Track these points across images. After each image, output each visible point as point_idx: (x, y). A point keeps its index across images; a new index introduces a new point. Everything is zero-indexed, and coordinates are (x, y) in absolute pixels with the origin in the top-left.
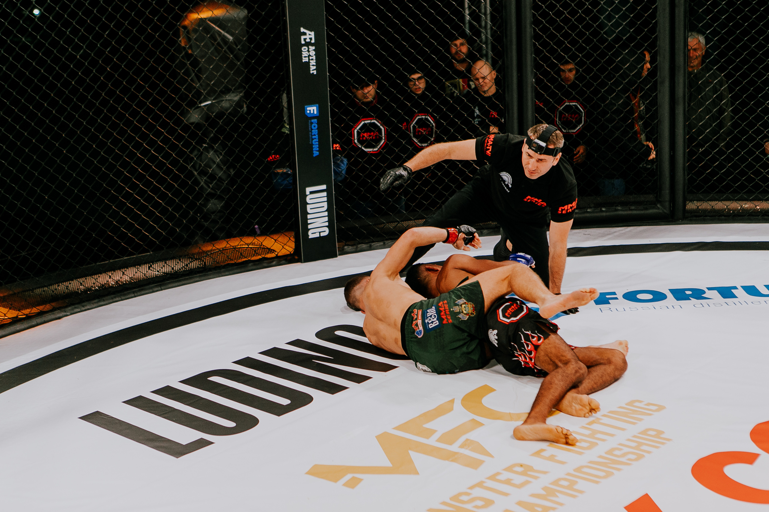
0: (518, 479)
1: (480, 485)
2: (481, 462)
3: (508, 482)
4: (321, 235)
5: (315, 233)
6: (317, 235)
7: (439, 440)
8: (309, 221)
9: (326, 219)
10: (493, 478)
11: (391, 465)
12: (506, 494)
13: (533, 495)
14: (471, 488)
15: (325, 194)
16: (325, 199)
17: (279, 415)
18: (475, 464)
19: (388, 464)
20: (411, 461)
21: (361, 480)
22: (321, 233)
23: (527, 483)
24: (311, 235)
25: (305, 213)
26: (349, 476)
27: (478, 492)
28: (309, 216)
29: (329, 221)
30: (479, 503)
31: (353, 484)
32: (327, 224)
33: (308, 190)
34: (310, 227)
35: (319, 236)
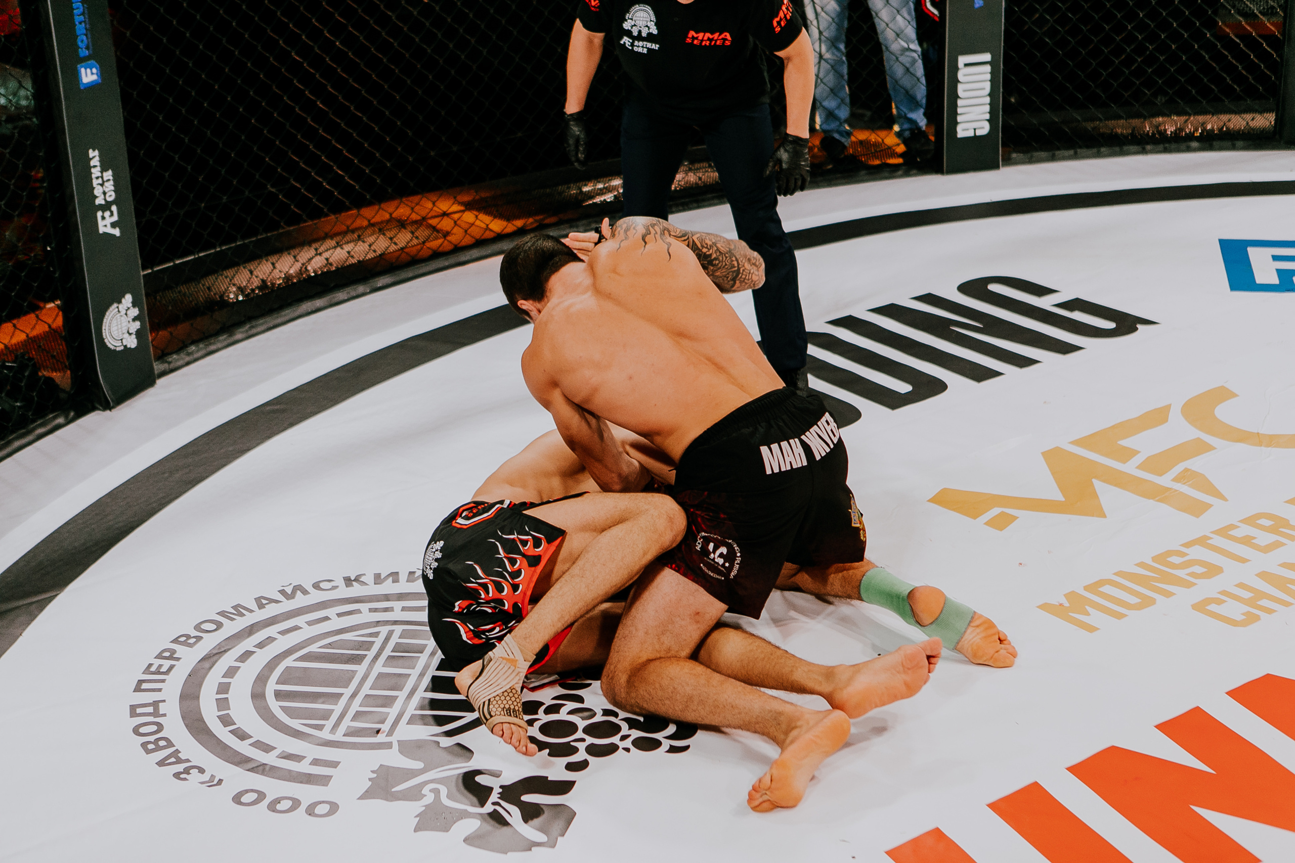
0: (1263, 538)
1: (1202, 541)
2: (1208, 506)
3: (1247, 541)
4: (977, 134)
5: (968, 130)
6: (970, 134)
7: (1141, 467)
8: (959, 110)
9: (987, 108)
10: (1224, 532)
11: (1063, 499)
12: (1243, 560)
13: (1284, 565)
14: (1188, 545)
15: (988, 68)
16: (989, 77)
17: (893, 406)
18: (1197, 509)
19: (1060, 497)
20: (1095, 495)
21: (1015, 518)
22: (977, 131)
23: (1277, 545)
24: (962, 132)
25: (955, 97)
26: (996, 511)
27: (1197, 552)
28: (960, 102)
29: (990, 113)
30: (1199, 569)
31: (1001, 523)
32: (988, 116)
33: (962, 60)
34: (959, 119)
35: (972, 135)
